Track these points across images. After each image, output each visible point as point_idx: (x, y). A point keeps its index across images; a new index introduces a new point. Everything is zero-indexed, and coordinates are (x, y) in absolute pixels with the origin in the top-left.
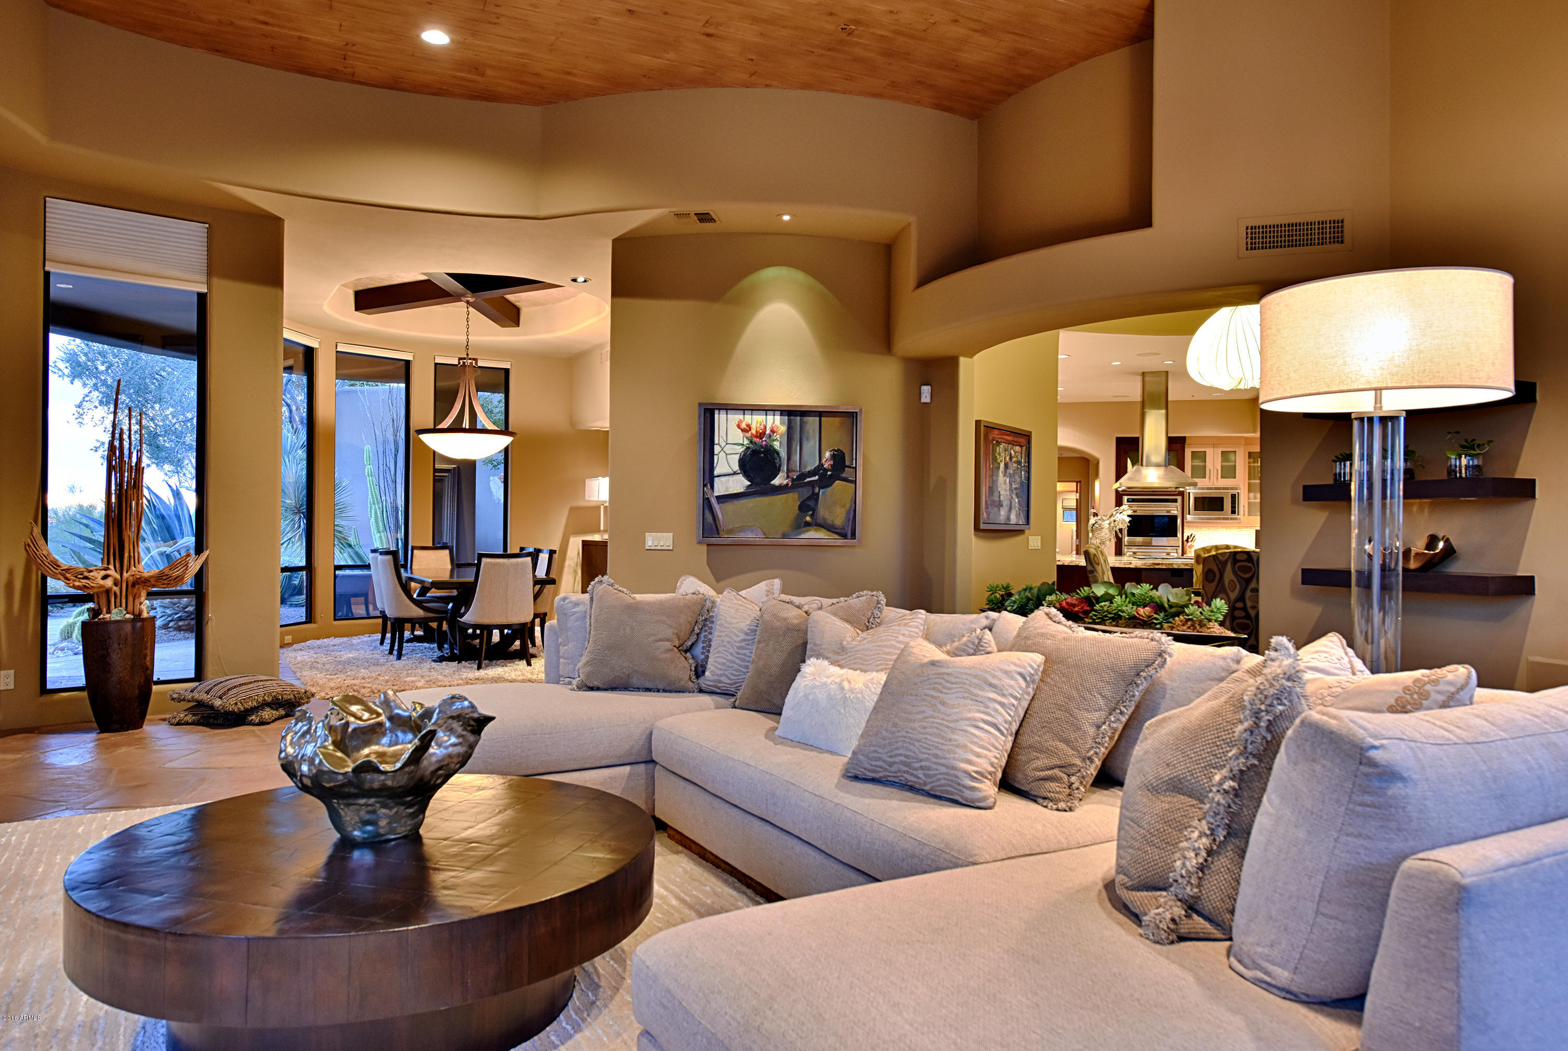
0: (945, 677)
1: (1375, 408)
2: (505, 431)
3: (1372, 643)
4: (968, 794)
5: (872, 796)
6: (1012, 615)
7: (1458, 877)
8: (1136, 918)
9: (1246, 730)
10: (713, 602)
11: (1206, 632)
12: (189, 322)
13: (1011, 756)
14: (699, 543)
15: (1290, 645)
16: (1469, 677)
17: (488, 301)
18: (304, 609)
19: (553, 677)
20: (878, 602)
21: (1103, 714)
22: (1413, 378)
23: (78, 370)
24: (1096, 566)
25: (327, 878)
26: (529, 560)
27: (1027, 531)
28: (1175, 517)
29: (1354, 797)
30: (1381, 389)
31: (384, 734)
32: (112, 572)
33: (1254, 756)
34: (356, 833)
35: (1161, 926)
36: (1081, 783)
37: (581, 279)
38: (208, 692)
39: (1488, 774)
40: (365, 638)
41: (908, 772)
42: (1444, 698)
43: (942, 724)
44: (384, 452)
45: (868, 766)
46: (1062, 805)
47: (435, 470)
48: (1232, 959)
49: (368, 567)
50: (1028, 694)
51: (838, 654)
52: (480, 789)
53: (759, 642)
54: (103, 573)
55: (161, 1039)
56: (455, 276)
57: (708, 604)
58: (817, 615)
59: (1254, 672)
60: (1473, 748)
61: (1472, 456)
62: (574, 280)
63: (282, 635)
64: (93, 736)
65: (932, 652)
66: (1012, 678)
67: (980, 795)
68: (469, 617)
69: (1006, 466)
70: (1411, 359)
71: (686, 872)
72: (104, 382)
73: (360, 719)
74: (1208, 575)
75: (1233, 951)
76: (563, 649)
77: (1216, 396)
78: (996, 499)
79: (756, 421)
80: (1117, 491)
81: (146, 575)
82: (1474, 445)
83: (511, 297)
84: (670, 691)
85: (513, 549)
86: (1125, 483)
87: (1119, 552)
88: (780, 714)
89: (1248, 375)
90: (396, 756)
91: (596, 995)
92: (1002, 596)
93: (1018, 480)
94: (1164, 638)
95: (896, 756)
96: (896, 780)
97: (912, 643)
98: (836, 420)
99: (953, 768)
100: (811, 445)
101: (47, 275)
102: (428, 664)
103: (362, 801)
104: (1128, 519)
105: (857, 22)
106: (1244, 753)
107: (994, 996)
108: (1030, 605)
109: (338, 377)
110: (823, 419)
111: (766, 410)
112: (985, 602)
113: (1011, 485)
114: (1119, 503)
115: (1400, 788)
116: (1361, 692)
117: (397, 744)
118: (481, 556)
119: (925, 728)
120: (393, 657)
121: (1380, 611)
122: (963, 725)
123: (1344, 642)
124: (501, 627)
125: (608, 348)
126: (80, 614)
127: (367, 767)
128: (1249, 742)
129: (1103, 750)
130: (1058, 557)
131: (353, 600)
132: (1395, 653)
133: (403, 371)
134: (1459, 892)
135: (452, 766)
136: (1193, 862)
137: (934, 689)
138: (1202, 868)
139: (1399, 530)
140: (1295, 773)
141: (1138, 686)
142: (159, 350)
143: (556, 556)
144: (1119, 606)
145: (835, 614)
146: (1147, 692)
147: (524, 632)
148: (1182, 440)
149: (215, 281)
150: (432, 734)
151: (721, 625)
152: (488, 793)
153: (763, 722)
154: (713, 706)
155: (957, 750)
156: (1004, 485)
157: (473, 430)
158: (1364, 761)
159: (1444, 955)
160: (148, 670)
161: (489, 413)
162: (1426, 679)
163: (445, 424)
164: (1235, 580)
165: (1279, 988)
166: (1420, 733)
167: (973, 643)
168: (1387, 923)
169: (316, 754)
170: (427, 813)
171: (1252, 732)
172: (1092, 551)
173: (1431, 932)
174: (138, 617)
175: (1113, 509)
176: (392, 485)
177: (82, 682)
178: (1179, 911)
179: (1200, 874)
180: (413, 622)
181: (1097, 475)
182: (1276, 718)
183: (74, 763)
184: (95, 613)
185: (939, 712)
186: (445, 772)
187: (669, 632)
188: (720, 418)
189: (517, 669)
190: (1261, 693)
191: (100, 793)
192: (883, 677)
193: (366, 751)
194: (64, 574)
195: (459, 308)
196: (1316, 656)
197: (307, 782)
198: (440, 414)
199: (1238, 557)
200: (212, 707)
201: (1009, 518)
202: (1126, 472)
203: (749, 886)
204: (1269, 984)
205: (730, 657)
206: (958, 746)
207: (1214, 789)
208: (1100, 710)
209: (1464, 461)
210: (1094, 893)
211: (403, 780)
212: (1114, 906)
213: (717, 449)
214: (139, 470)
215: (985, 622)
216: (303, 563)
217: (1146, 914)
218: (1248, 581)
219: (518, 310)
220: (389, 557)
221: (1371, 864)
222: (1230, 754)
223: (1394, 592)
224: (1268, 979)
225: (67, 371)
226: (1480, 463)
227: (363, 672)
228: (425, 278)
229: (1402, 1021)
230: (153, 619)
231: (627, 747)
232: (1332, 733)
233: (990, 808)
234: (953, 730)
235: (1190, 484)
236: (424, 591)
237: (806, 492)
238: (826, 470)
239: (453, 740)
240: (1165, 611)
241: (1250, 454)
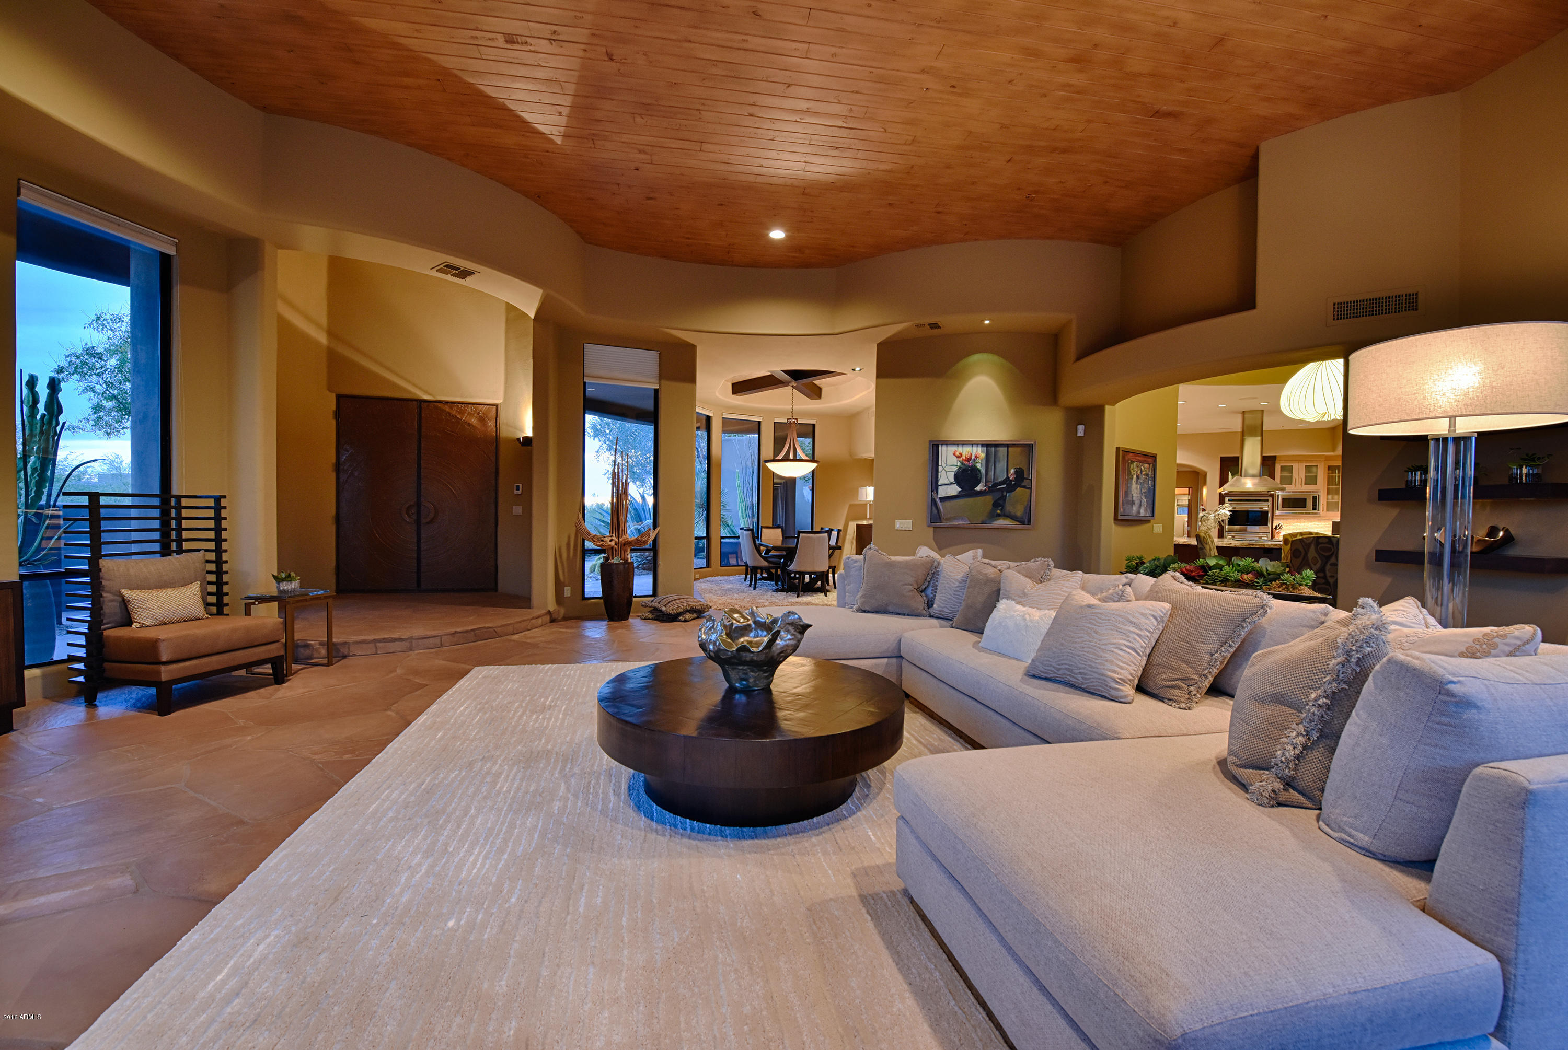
0: (1098, 615)
1: (1449, 431)
2: (813, 460)
3: (1442, 605)
4: (1113, 692)
5: (1045, 689)
6: (1145, 576)
7: (1526, 784)
8: (1244, 787)
9: (1338, 664)
10: (939, 563)
11: (1297, 593)
12: (650, 405)
13: (1145, 670)
14: (929, 526)
15: (1375, 605)
16: (1535, 634)
17: (804, 385)
18: (705, 560)
19: (842, 603)
20: (1049, 565)
21: (1216, 646)
22: (1486, 407)
23: (597, 433)
24: (1205, 545)
25: (722, 708)
26: (826, 535)
27: (1152, 521)
28: (1267, 512)
29: (1433, 718)
30: (1455, 417)
31: (751, 631)
32: (614, 538)
33: (1345, 683)
34: (737, 685)
35: (1264, 794)
36: (1198, 691)
37: (858, 369)
38: (659, 603)
39: (1555, 709)
40: (737, 577)
41: (1070, 676)
42: (1511, 649)
43: (1095, 646)
44: (746, 474)
45: (1043, 669)
46: (1183, 705)
47: (774, 483)
48: (1321, 823)
49: (738, 538)
50: (1159, 629)
51: (1022, 597)
52: (802, 665)
53: (968, 588)
54: (610, 538)
55: (642, 784)
56: (786, 372)
57: (936, 564)
58: (1006, 572)
59: (1344, 623)
60: (1541, 688)
61: (1532, 467)
62: (854, 370)
63: (695, 573)
64: (605, 623)
65: (1087, 599)
66: (1147, 618)
67: (1121, 694)
68: (792, 567)
69: (1138, 477)
70: (1484, 393)
71: (922, 725)
72: (609, 439)
73: (739, 622)
74: (1295, 553)
75: (1321, 817)
76: (847, 588)
77: (1302, 426)
78: (1130, 499)
79: (966, 451)
80: (1220, 494)
81: (630, 539)
82: (1534, 458)
83: (816, 382)
84: (912, 615)
85: (817, 529)
86: (1226, 489)
87: (1221, 535)
88: (982, 633)
89: (1332, 411)
90: (758, 644)
91: (869, 791)
92: (1137, 563)
93: (1146, 486)
94: (1265, 596)
95: (1062, 664)
96: (1062, 680)
97: (1074, 592)
98: (1019, 449)
99: (1103, 675)
100: (1001, 465)
101: (585, 383)
102: (770, 593)
103: (741, 667)
104: (1229, 513)
105: (1036, 192)
106: (1336, 679)
107: (1138, 826)
108: (1158, 570)
109: (723, 432)
110: (1010, 448)
111: (972, 444)
112: (1124, 567)
113: (1141, 490)
114: (1222, 502)
115: (1474, 714)
116: (1435, 641)
117: (758, 637)
118: (799, 532)
119: (1083, 648)
120: (751, 588)
121: (1449, 583)
122: (1110, 647)
123: (1419, 604)
124: (810, 574)
125: (874, 409)
126: (599, 559)
127: (744, 649)
128: (1341, 672)
129: (1215, 670)
130: (1175, 539)
131: (730, 556)
132: (1462, 613)
133: (757, 427)
134: (1526, 794)
135: (788, 651)
136: (1291, 753)
137: (1090, 623)
138: (1298, 757)
139: (1468, 523)
140: (1381, 697)
141: (1244, 628)
142: (634, 421)
143: (841, 533)
144: (1227, 572)
145: (1019, 572)
146: (1251, 632)
147: (823, 576)
148: (1274, 458)
149: (663, 382)
150: (778, 632)
151: (944, 577)
152: (807, 668)
153: (972, 638)
154: (938, 625)
155: (1106, 663)
156: (1135, 490)
157: (795, 460)
158: (1443, 692)
159: (1509, 840)
160: (631, 589)
161: (803, 450)
162: (1495, 634)
163: (780, 457)
164: (1317, 557)
165: (1360, 848)
166: (1493, 674)
167: (1118, 594)
168: (1457, 811)
169: (717, 639)
170: (775, 677)
171: (1343, 666)
172: (1202, 535)
173: (1497, 821)
174: (626, 561)
175: (1217, 506)
176: (750, 492)
177: (600, 595)
178: (1278, 785)
179: (1297, 762)
180: (762, 569)
181: (1205, 483)
182: (1364, 656)
183: (597, 636)
184: (606, 559)
185: (1093, 638)
186: (785, 654)
187: (911, 580)
188: (943, 450)
189: (819, 598)
190: (1353, 638)
191: (609, 652)
192: (1053, 614)
193: (742, 640)
194: (593, 539)
195: (788, 389)
196: (1395, 613)
197: (712, 654)
198: (777, 451)
199: (1320, 540)
200: (661, 611)
201: (1139, 512)
202: (1228, 481)
203: (961, 737)
204: (1352, 844)
205: (950, 597)
206: (1107, 661)
207: (1311, 704)
208: (1214, 643)
209: (1525, 470)
210: (1210, 767)
211: (762, 657)
212: (1225, 777)
213: (940, 469)
214: (627, 484)
215: (1125, 581)
216: (705, 535)
217: (1251, 785)
218: (1328, 558)
219: (820, 389)
220: (749, 532)
221: (1445, 767)
222: (1324, 680)
223: (1463, 570)
224: (1352, 841)
225: (592, 434)
226: (1540, 471)
227: (736, 596)
228: (769, 374)
229: (1467, 884)
230: (633, 563)
231: (886, 647)
232: (1415, 669)
233: (1129, 703)
234: (1103, 650)
235: (1279, 489)
236: (768, 551)
237: (998, 495)
238: (1011, 481)
239: (789, 637)
240: (1265, 577)
241: (1329, 468)
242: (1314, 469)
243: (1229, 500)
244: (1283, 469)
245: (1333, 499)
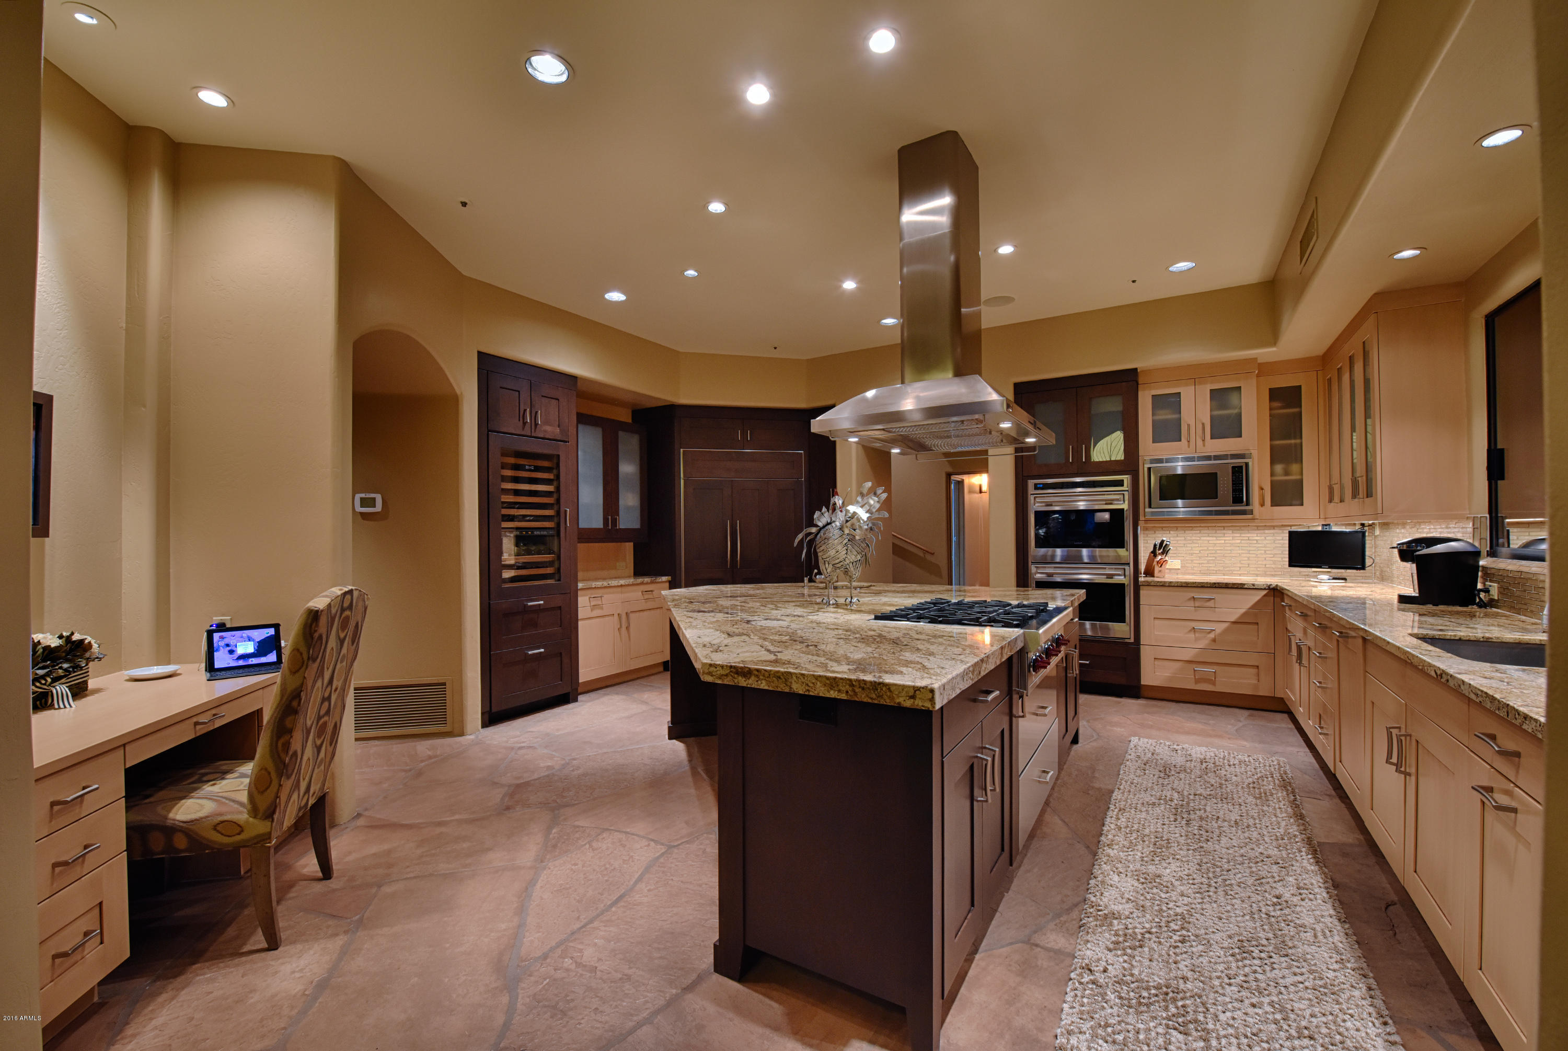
28: (1123, 513)
148: (1132, 375)
241: (1274, 394)
242: (1234, 398)
243: (1036, 487)
244: (1159, 402)
245: (1287, 473)
